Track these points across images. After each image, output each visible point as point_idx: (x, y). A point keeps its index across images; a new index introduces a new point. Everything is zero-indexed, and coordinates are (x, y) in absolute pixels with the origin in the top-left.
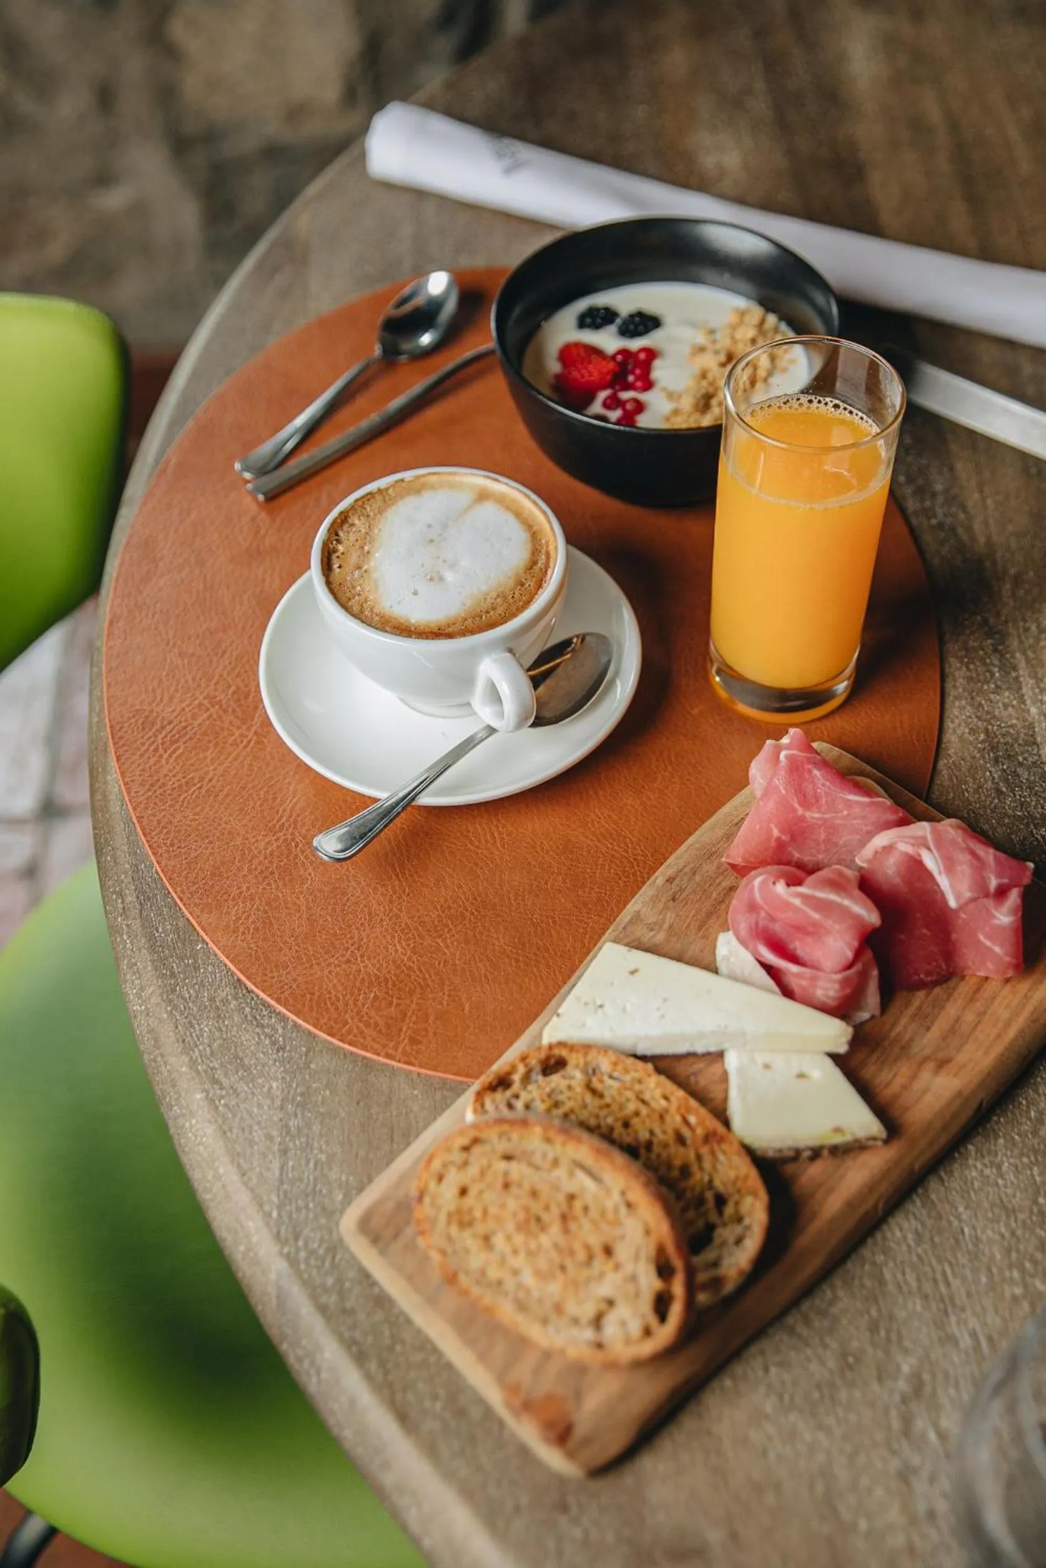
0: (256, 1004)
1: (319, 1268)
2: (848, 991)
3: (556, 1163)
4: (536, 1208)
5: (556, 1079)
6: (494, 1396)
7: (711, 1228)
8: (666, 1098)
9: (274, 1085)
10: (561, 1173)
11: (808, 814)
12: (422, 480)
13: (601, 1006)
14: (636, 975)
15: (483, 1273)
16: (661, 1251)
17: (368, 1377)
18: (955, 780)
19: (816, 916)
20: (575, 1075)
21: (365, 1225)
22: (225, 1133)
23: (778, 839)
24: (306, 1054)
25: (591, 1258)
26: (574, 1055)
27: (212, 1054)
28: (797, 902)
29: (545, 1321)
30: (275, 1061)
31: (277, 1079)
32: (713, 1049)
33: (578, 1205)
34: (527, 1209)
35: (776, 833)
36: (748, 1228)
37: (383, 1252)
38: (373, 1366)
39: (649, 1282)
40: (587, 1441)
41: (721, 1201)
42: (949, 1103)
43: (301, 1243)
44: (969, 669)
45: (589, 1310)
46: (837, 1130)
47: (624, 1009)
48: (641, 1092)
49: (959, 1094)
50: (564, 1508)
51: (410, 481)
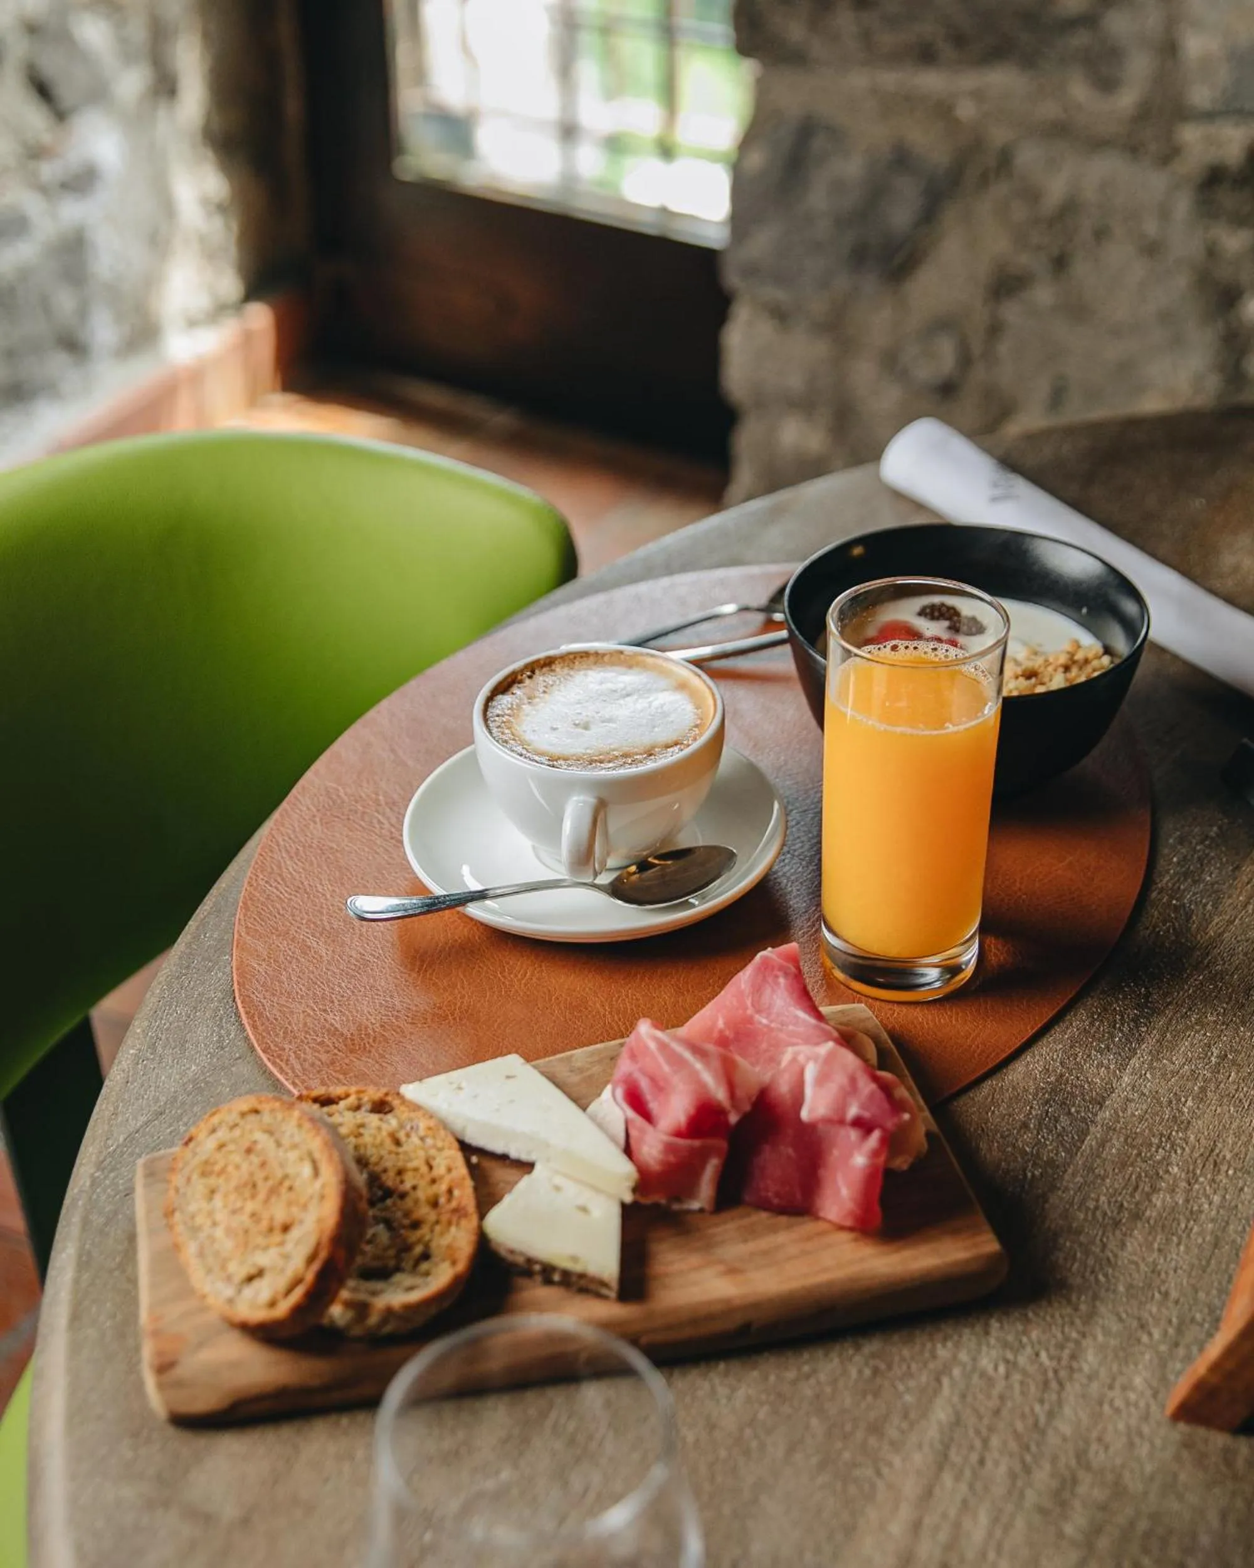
0: (231, 1012)
1: (109, 1196)
2: (672, 1159)
3: (295, 1146)
4: (259, 1176)
5: (374, 1119)
7: (398, 1269)
8: (449, 1170)
9: (194, 1068)
10: (293, 1155)
11: (757, 1017)
12: (640, 658)
14: (511, 1080)
15: (193, 1217)
17: (76, 1281)
18: (989, 1100)
19: (666, 1068)
20: (392, 1122)
22: (127, 1082)
23: (721, 1031)
24: (236, 1059)
25: (271, 1230)
26: (402, 1108)
27: (167, 1029)
28: (652, 1046)
29: (209, 1271)
30: (209, 1053)
31: (198, 1065)
32: (524, 1157)
33: (287, 1184)
34: (251, 1174)
35: (721, 1024)
36: (427, 1284)
38: (86, 1276)
40: (179, 1384)
41: (426, 1256)
42: (709, 1303)
43: (112, 1175)
44: (1092, 1024)
45: (242, 1271)
46: (574, 1259)
48: (434, 1158)
49: (728, 1301)
50: (135, 1435)
51: (628, 656)
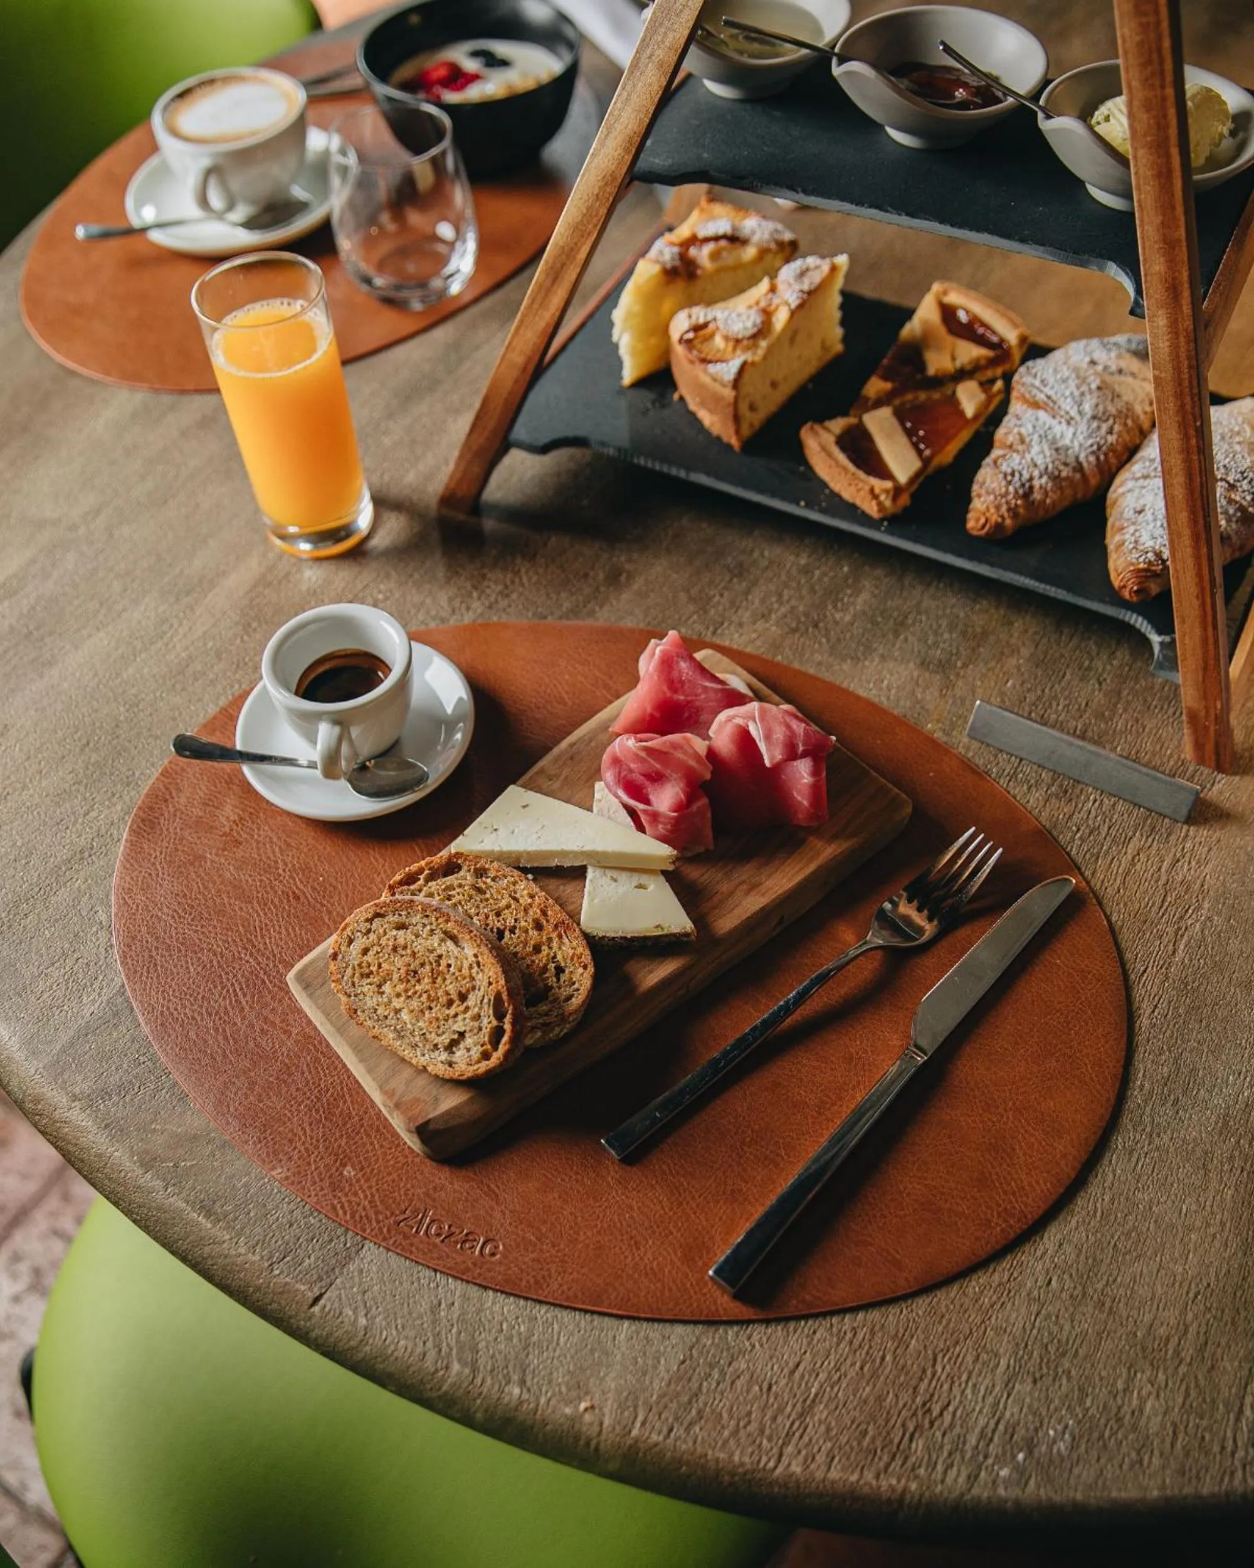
3: (432, 933)
4: (414, 965)
5: (451, 879)
6: (377, 1097)
7: (549, 989)
8: (532, 896)
10: (434, 939)
13: (496, 830)
14: (526, 807)
16: (498, 996)
19: (658, 766)
20: (466, 877)
21: (300, 976)
25: (450, 1002)
26: (468, 862)
28: (643, 754)
32: (578, 865)
33: (444, 963)
34: (408, 966)
35: (649, 710)
36: (575, 991)
37: (310, 996)
39: (488, 1022)
41: (559, 970)
42: (752, 916)
45: (445, 1039)
46: (658, 926)
47: (513, 832)
48: (514, 892)
49: (764, 907)
